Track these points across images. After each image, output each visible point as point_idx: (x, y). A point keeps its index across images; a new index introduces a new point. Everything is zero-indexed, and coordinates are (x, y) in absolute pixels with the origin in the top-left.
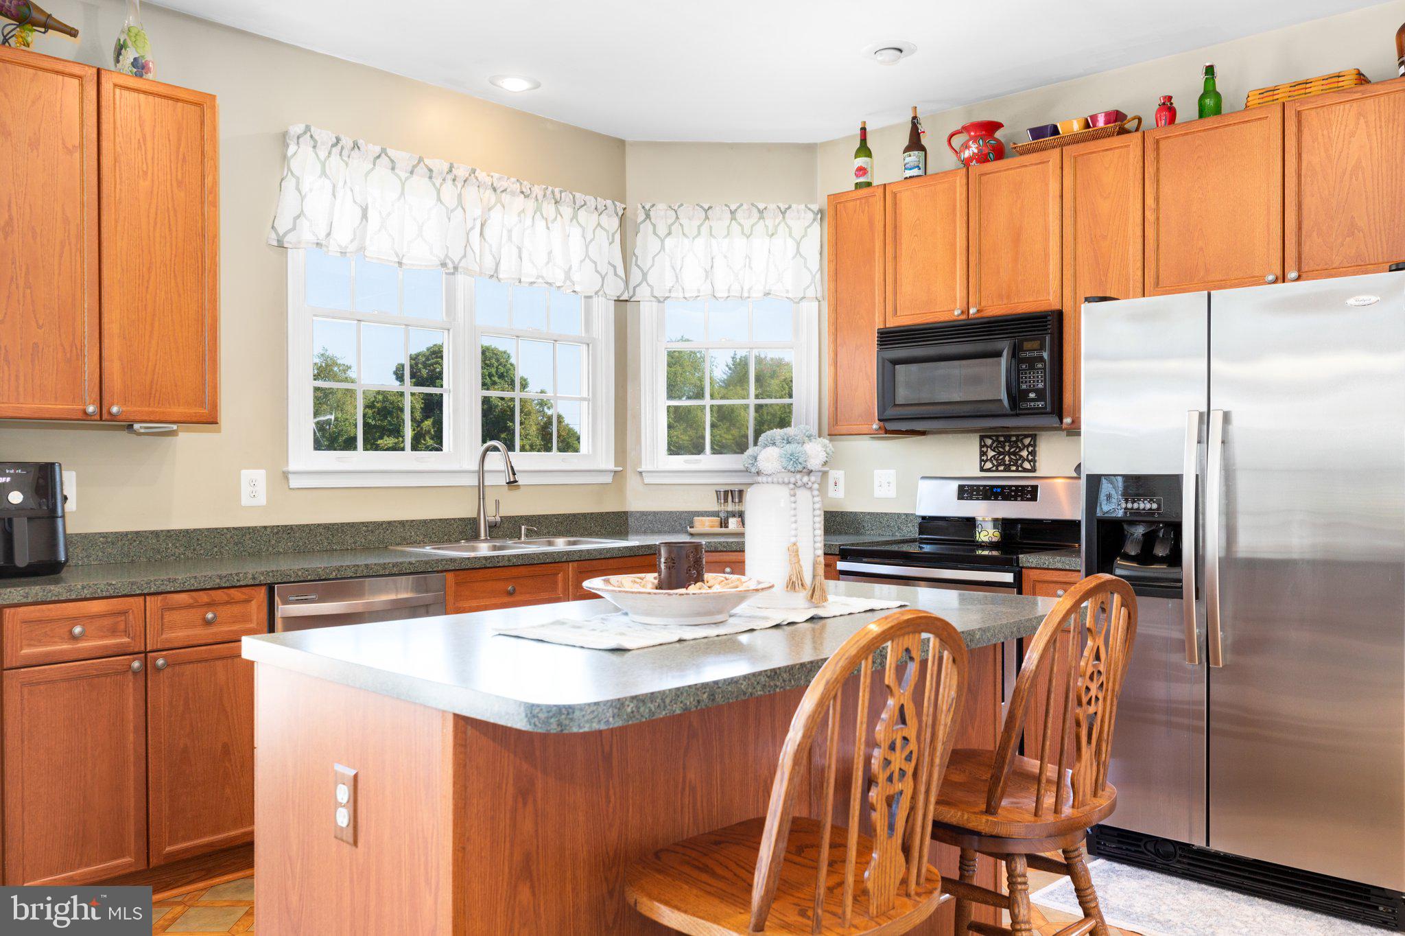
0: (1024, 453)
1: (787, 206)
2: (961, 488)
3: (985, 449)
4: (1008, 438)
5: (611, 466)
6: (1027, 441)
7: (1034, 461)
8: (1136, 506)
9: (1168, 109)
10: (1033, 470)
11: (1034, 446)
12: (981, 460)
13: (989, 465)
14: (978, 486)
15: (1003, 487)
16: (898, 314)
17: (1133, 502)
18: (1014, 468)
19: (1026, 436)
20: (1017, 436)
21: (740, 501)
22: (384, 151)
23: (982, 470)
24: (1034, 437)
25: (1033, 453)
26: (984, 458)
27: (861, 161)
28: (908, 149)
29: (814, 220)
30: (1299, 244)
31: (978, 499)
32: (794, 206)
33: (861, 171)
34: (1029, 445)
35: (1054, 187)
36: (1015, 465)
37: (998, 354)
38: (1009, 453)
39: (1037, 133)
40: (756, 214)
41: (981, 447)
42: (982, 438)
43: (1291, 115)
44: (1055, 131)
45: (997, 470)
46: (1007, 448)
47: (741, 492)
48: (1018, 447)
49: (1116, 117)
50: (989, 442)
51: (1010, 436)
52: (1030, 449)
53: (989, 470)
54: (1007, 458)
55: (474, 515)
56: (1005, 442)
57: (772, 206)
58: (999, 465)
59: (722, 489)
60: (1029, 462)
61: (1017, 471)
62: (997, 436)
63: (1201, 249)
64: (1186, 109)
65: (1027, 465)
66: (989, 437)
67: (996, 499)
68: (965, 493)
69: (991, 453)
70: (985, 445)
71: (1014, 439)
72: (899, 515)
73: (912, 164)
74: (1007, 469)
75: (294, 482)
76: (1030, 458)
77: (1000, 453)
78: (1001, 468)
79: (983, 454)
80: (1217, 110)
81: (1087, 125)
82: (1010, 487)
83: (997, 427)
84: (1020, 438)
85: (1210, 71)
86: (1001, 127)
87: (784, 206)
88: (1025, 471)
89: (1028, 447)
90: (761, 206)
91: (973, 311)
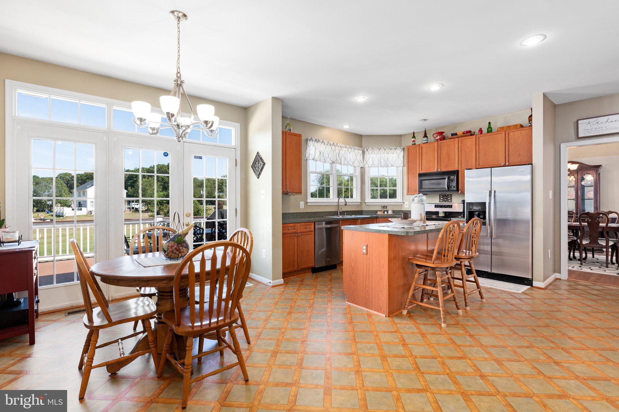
0: (449, 198)
4: (445, 195)
5: (360, 201)
6: (450, 196)
9: (481, 131)
10: (451, 202)
12: (439, 200)
13: (441, 201)
14: (439, 205)
15: (445, 205)
16: (423, 170)
17: (476, 207)
19: (450, 195)
21: (387, 208)
22: (323, 141)
23: (440, 202)
24: (451, 195)
25: (451, 198)
27: (413, 139)
28: (423, 137)
29: (402, 151)
30: (509, 158)
31: (439, 208)
33: (414, 141)
35: (457, 146)
37: (445, 179)
38: (446, 198)
39: (452, 135)
42: (440, 195)
43: (507, 133)
44: (457, 134)
45: (443, 202)
47: (387, 206)
49: (470, 132)
50: (441, 196)
51: (446, 195)
53: (441, 202)
54: (445, 199)
55: (337, 211)
57: (393, 148)
59: (383, 206)
60: (450, 200)
61: (447, 202)
62: (443, 195)
63: (488, 158)
64: (485, 131)
66: (441, 195)
67: (443, 208)
68: (436, 206)
69: (442, 198)
73: (425, 140)
74: (445, 201)
75: (308, 204)
77: (444, 198)
79: (440, 198)
80: (491, 132)
81: (463, 133)
82: (446, 205)
83: (443, 193)
84: (448, 195)
85: (490, 123)
86: (444, 132)
87: (395, 148)
88: (449, 202)
89: (450, 197)
90: (391, 148)
91: (439, 170)
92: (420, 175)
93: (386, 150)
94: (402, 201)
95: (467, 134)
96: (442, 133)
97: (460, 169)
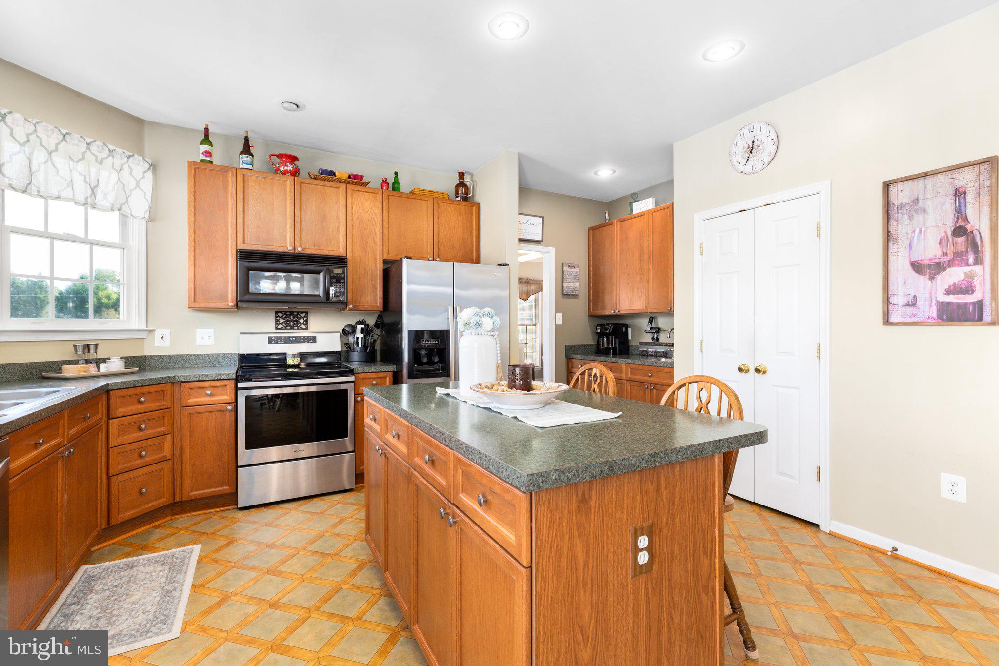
0: (302, 321)
1: (131, 154)
2: (270, 338)
3: (278, 318)
4: (292, 313)
6: (303, 315)
7: (307, 324)
8: (429, 342)
9: (386, 184)
10: (307, 329)
11: (307, 317)
12: (276, 324)
13: (280, 326)
14: (281, 337)
15: (296, 337)
16: (246, 242)
18: (296, 328)
19: (303, 312)
20: (297, 312)
21: (96, 352)
23: (276, 329)
24: (307, 313)
25: (306, 321)
26: (278, 323)
27: (205, 148)
28: (241, 153)
29: (149, 169)
30: (438, 248)
31: (281, 343)
32: (136, 156)
33: (208, 153)
34: (305, 316)
35: (342, 202)
36: (297, 326)
37: (318, 273)
38: (293, 321)
39: (322, 171)
40: (107, 151)
41: (276, 317)
42: (276, 313)
43: (435, 202)
44: (334, 174)
45: (286, 329)
46: (292, 318)
47: (96, 345)
48: (298, 317)
49: (362, 178)
50: (280, 315)
51: (294, 312)
52: (305, 319)
53: (281, 329)
54: (292, 323)
56: (290, 315)
57: (119, 150)
58: (288, 326)
59: (80, 344)
60: (305, 325)
61: (297, 329)
62: (286, 312)
65: (303, 326)
66: (281, 312)
67: (293, 343)
68: (271, 341)
69: (282, 321)
70: (278, 316)
71: (295, 314)
72: (218, 355)
73: (249, 162)
74: (292, 328)
76: (305, 323)
77: (287, 321)
78: (289, 328)
79: (277, 321)
81: (349, 177)
82: (300, 337)
83: (285, 307)
84: (299, 313)
85: (396, 173)
86: (298, 161)
87: (128, 153)
88: (303, 329)
89: (303, 318)
90: (111, 147)
91: (299, 249)
92: (244, 255)
93: (93, 148)
94: (144, 327)
95: (356, 180)
96: (293, 159)
97: (349, 256)
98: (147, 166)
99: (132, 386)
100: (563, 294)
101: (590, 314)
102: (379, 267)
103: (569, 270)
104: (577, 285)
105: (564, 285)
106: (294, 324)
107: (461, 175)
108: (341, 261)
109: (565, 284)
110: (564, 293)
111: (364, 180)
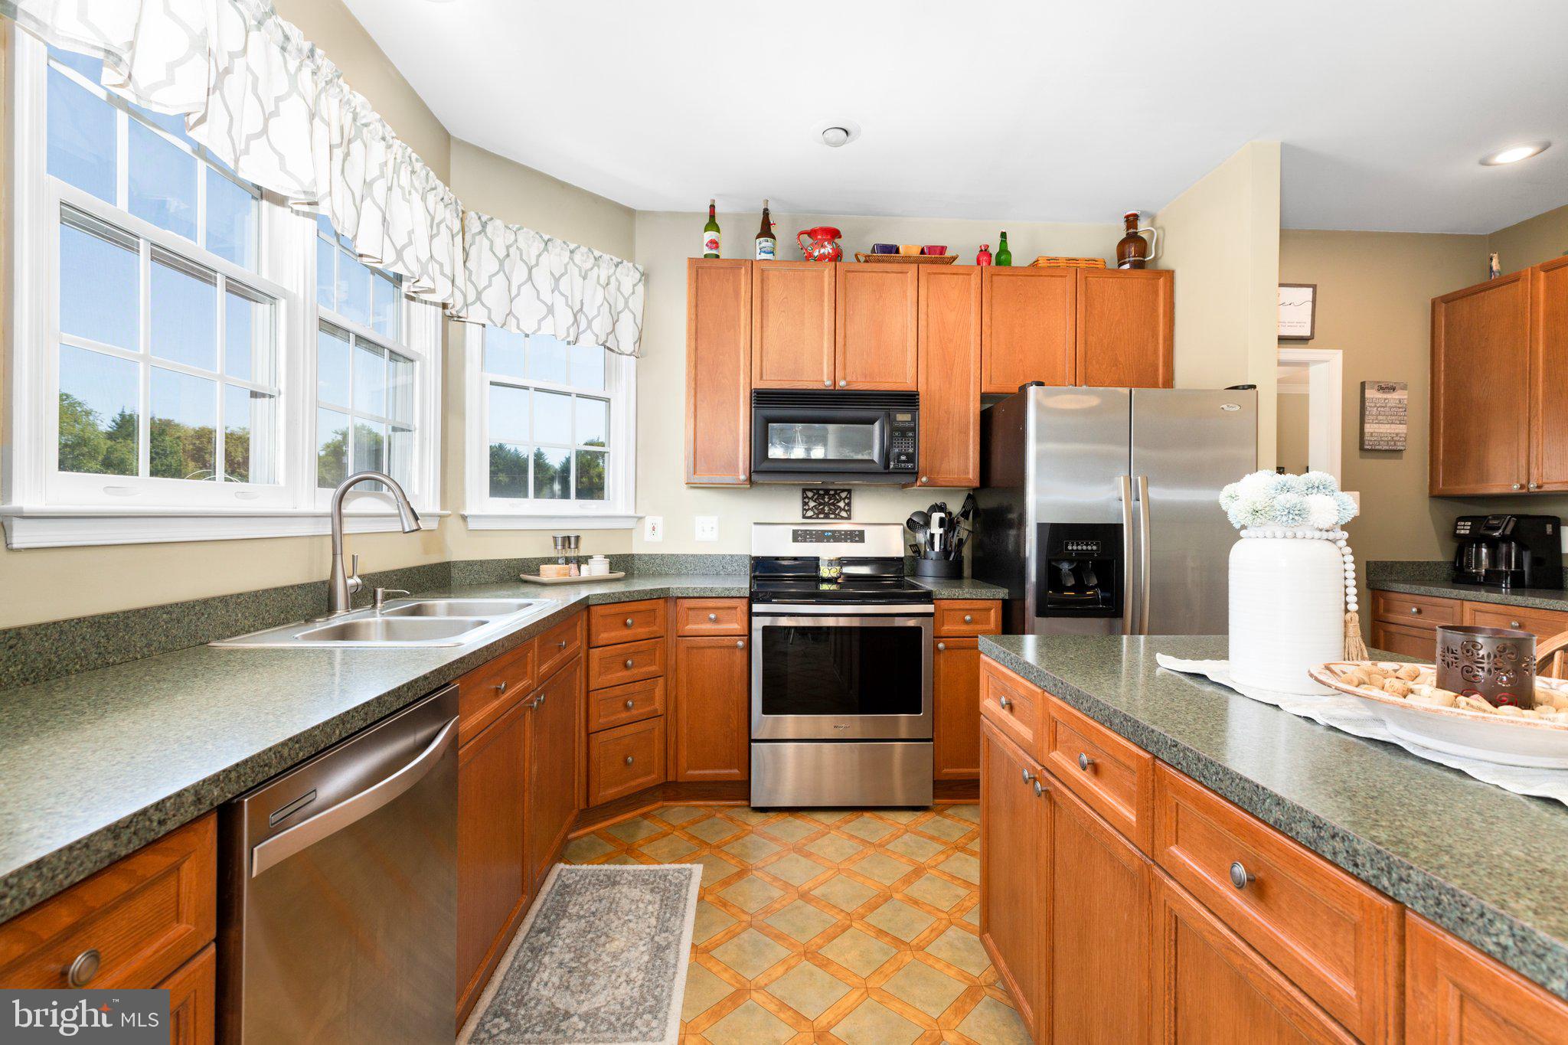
0: (842, 504)
1: (620, 260)
2: (795, 532)
3: (807, 500)
4: (827, 491)
5: (437, 510)
6: (844, 495)
7: (849, 510)
8: (1080, 548)
9: (986, 255)
10: (849, 518)
11: (850, 498)
12: (804, 509)
13: (810, 513)
14: (811, 531)
15: (834, 532)
16: (764, 378)
17: (1078, 545)
18: (832, 516)
19: (843, 491)
20: (836, 490)
21: (577, 547)
23: (804, 517)
24: (849, 491)
25: (849, 504)
26: (807, 507)
27: (710, 235)
28: (758, 237)
29: (640, 280)
30: (1085, 367)
31: (811, 541)
32: (625, 262)
33: (714, 244)
34: (846, 497)
36: (834, 513)
37: (872, 422)
38: (829, 504)
39: (878, 248)
40: (592, 260)
41: (804, 498)
42: (804, 491)
43: (1080, 277)
44: (897, 251)
45: (818, 518)
46: (826, 500)
47: (577, 538)
48: (836, 499)
49: (943, 251)
50: (810, 494)
51: (830, 490)
52: (847, 501)
53: (810, 518)
54: (826, 509)
56: (824, 495)
57: (606, 257)
58: (820, 513)
59: (560, 535)
60: (846, 511)
61: (835, 518)
62: (818, 490)
65: (844, 514)
66: (811, 490)
67: (828, 541)
68: (797, 537)
69: (812, 504)
70: (807, 497)
71: (832, 492)
72: (724, 557)
73: (769, 249)
74: (827, 517)
76: (846, 508)
77: (820, 504)
78: (822, 516)
79: (805, 504)
81: (922, 252)
82: (839, 531)
83: (817, 482)
84: (837, 492)
85: (1004, 235)
86: (840, 237)
87: (616, 260)
88: (843, 518)
89: (844, 499)
90: (597, 253)
91: (842, 383)
92: (763, 398)
93: (577, 257)
94: (631, 513)
95: (935, 256)
96: (834, 234)
97: (922, 389)
98: (638, 275)
99: (617, 600)
100: (1362, 448)
101: (1436, 493)
102: (974, 408)
103: (1380, 395)
104: (1402, 429)
105: (1366, 430)
106: (830, 509)
107: (1132, 220)
108: (909, 400)
109: (1368, 428)
110: (1366, 447)
111: (948, 254)
